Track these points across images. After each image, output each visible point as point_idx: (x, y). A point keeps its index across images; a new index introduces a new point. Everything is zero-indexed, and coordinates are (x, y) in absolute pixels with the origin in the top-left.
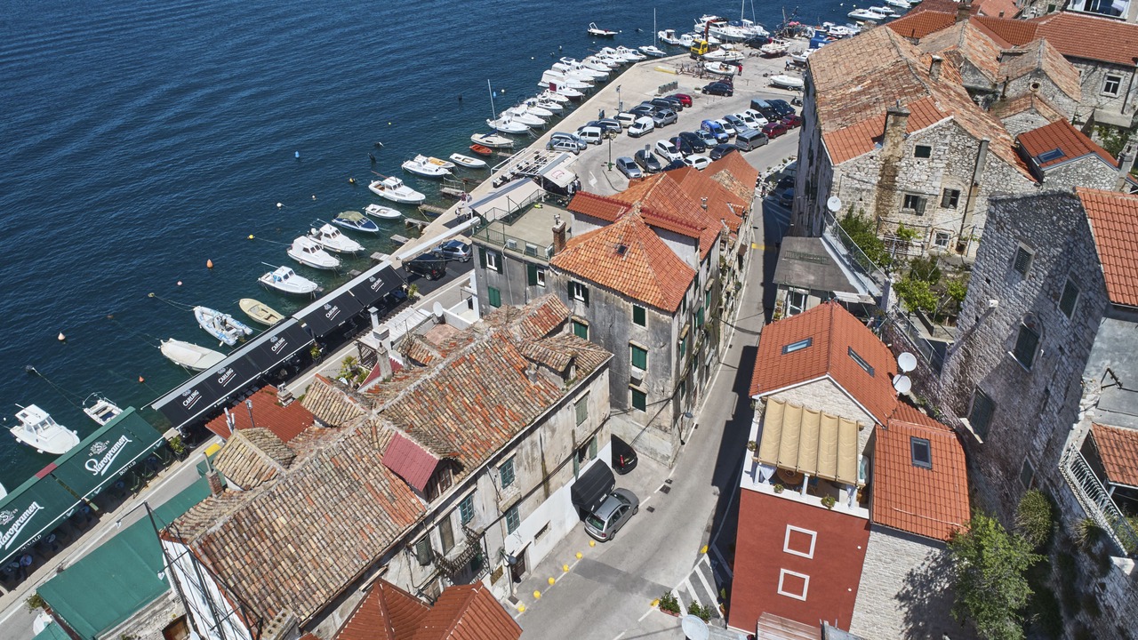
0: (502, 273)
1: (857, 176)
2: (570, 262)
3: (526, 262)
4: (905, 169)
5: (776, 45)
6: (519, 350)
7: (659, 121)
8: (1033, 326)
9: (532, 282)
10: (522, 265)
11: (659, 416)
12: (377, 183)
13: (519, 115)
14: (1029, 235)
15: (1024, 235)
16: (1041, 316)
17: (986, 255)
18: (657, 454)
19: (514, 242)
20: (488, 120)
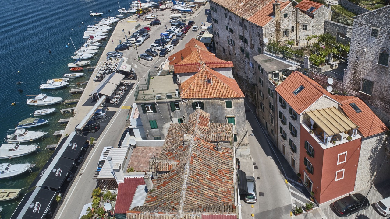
0: (156, 112)
1: (270, 29)
2: (190, 94)
3: (168, 102)
4: (282, 23)
5: (164, 6)
6: (206, 140)
7: (144, 38)
8: (385, 52)
9: (173, 110)
10: (166, 104)
11: (243, 141)
12: (31, 100)
13: (85, 51)
14: (376, 24)
15: (373, 25)
16: (388, 48)
17: (356, 36)
18: (244, 156)
19: (159, 96)
20: (72, 57)
